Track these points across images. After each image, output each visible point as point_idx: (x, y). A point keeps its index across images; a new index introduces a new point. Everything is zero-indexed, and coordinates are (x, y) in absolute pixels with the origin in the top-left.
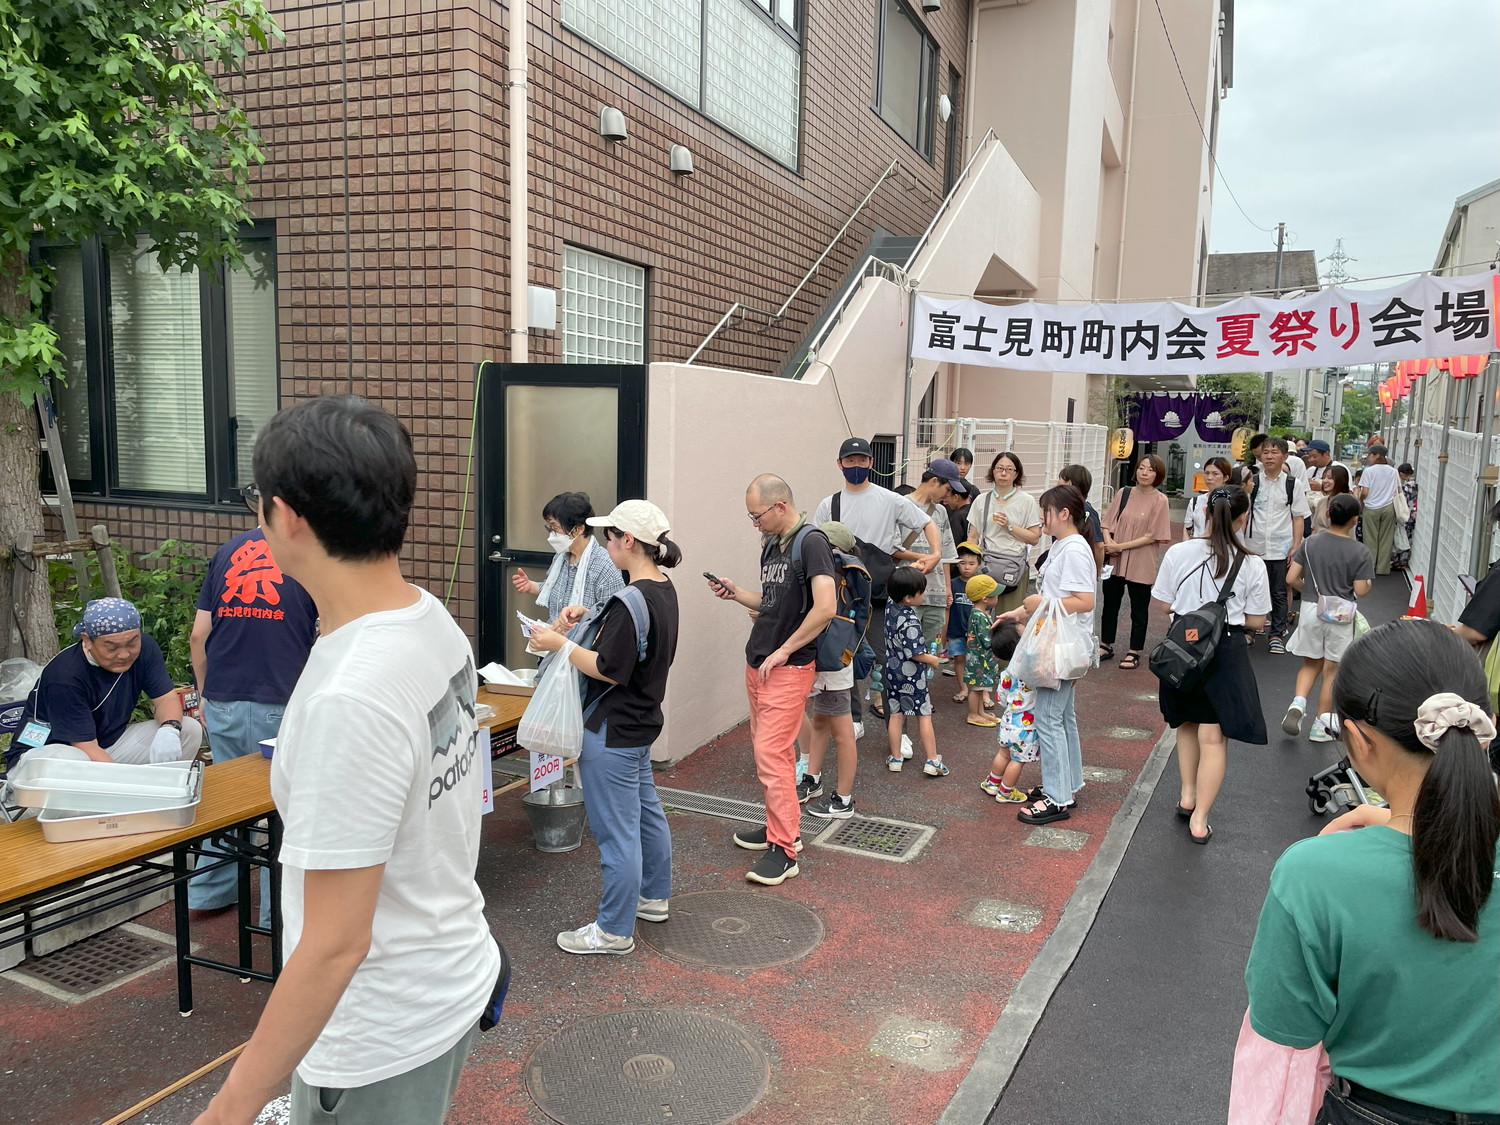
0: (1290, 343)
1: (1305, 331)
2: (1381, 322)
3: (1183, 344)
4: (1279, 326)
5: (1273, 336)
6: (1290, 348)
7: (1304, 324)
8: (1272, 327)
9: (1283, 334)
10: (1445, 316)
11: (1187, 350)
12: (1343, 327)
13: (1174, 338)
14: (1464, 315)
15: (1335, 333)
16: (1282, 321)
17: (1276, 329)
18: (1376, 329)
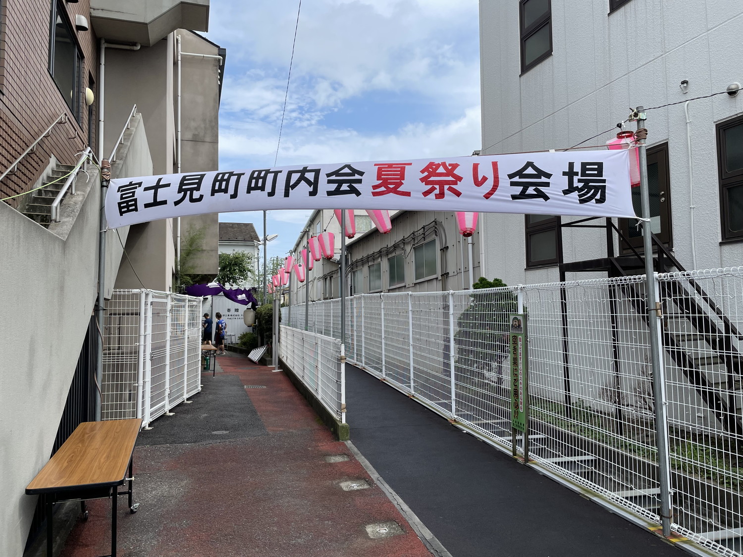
0: (437, 187)
1: (450, 178)
2: (517, 179)
3: (340, 183)
4: (429, 172)
5: (422, 180)
6: (437, 191)
7: (450, 172)
8: (423, 172)
9: (432, 179)
10: (571, 182)
11: (345, 187)
12: (485, 179)
13: (333, 177)
14: (586, 182)
15: (478, 183)
16: (432, 168)
17: (426, 174)
18: (513, 184)
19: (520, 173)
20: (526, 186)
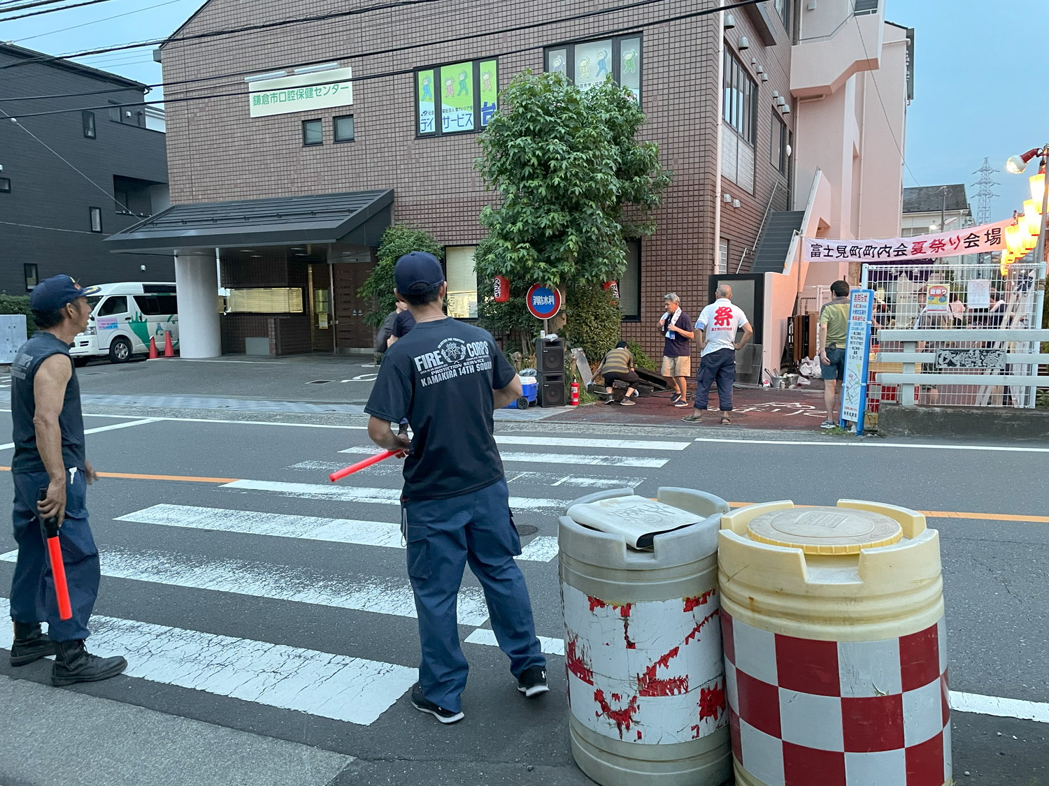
0: (936, 249)
1: (941, 245)
3: (899, 251)
15: (952, 244)
18: (965, 243)
19: (968, 238)
20: (970, 242)
